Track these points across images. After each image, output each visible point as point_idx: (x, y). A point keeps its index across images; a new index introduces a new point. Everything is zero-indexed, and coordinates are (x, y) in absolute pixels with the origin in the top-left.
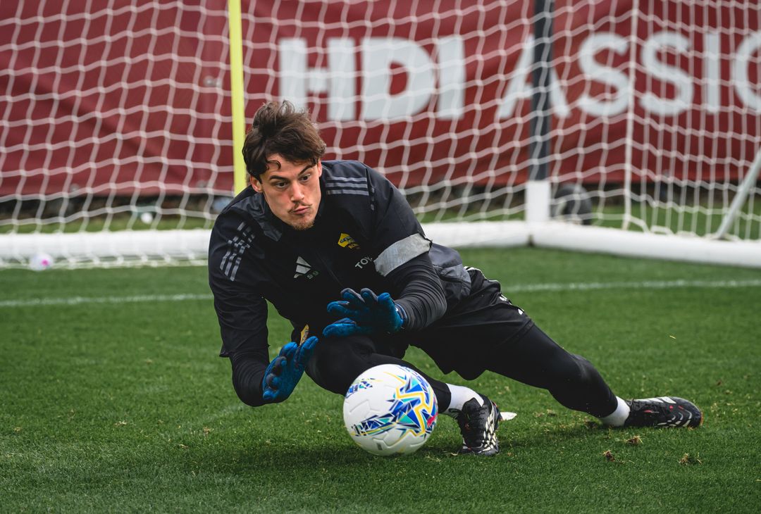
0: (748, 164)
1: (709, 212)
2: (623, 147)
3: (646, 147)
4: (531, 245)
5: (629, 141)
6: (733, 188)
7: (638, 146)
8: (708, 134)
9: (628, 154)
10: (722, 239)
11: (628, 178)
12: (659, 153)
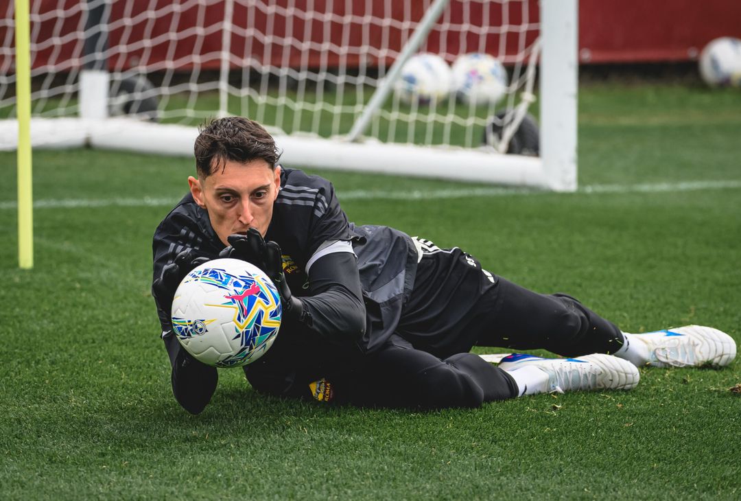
0: (393, 54)
1: (337, 110)
2: (220, 34)
3: (250, 32)
4: (88, 146)
5: (227, 26)
6: (371, 81)
7: (239, 31)
8: (337, 19)
9: (226, 40)
10: (355, 141)
11: (225, 68)
12: (268, 40)
